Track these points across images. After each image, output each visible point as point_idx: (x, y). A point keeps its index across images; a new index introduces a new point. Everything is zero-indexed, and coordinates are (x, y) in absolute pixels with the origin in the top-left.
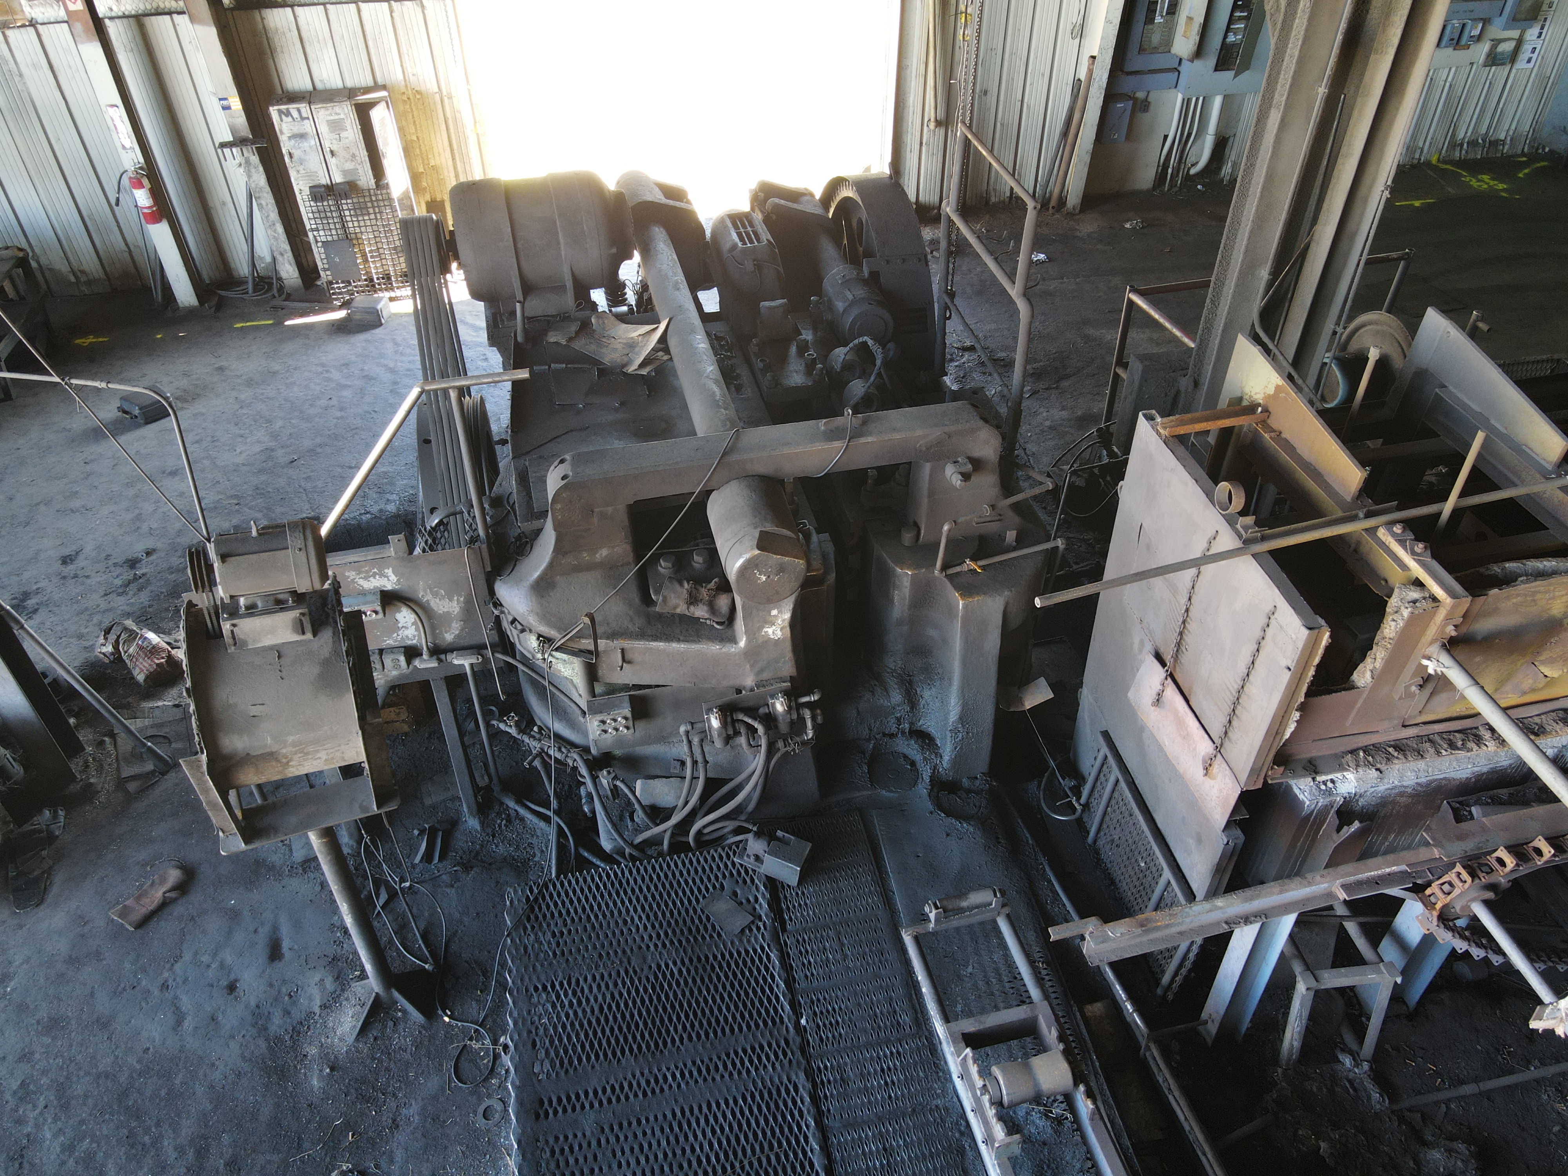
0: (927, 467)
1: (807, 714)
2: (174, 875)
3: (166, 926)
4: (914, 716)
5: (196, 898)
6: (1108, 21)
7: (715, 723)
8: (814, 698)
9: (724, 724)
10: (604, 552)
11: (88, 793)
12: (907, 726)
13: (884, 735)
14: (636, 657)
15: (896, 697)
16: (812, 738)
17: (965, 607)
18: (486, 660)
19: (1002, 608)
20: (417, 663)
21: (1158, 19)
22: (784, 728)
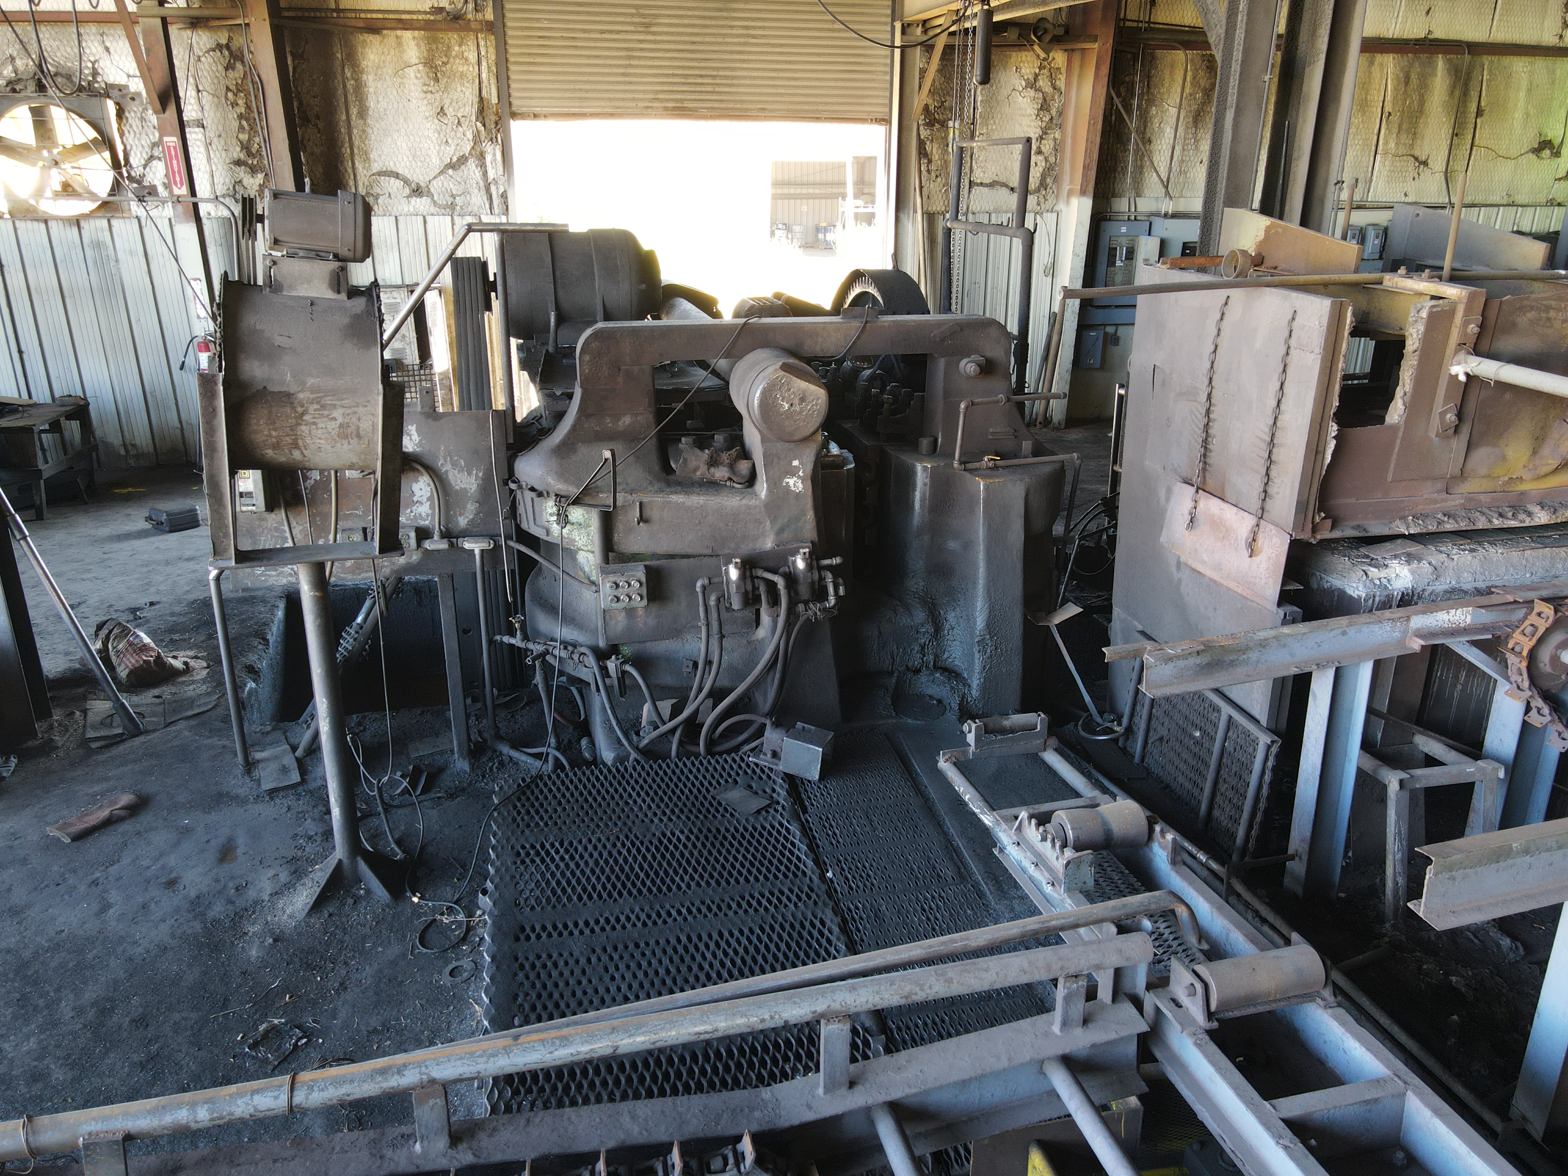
0: (942, 363)
1: (829, 578)
2: (126, 799)
3: (108, 840)
4: (938, 645)
5: (146, 819)
6: (1075, 254)
7: (734, 573)
8: (836, 561)
9: (743, 577)
10: (627, 420)
11: (48, 747)
12: (931, 657)
13: (908, 669)
14: (653, 513)
15: (920, 615)
16: (833, 607)
17: (987, 488)
18: (497, 547)
19: (1023, 494)
20: (428, 545)
21: (1119, 263)
22: (804, 591)
